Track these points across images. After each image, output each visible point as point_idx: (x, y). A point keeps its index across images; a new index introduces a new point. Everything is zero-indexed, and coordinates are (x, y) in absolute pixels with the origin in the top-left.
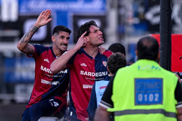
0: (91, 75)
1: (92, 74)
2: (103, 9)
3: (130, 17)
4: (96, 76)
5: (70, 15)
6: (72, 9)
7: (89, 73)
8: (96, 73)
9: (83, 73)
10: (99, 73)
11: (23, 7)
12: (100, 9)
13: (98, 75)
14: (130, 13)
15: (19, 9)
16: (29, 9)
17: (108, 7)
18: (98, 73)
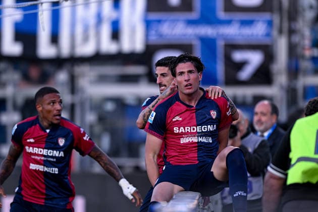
0: (190, 130)
1: (192, 129)
2: (268, 35)
3: (307, 47)
4: (198, 131)
5: (221, 44)
6: (223, 35)
7: (186, 128)
8: (198, 127)
9: (178, 130)
10: (203, 127)
11: (153, 32)
12: (262, 36)
13: (202, 130)
14: (307, 42)
15: (147, 35)
16: (161, 36)
17: (275, 33)
18: (200, 127)
